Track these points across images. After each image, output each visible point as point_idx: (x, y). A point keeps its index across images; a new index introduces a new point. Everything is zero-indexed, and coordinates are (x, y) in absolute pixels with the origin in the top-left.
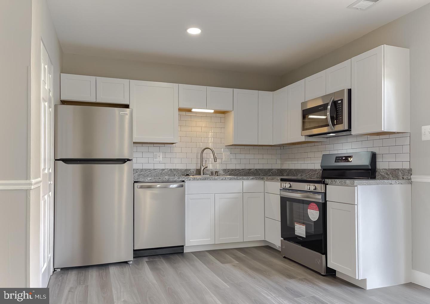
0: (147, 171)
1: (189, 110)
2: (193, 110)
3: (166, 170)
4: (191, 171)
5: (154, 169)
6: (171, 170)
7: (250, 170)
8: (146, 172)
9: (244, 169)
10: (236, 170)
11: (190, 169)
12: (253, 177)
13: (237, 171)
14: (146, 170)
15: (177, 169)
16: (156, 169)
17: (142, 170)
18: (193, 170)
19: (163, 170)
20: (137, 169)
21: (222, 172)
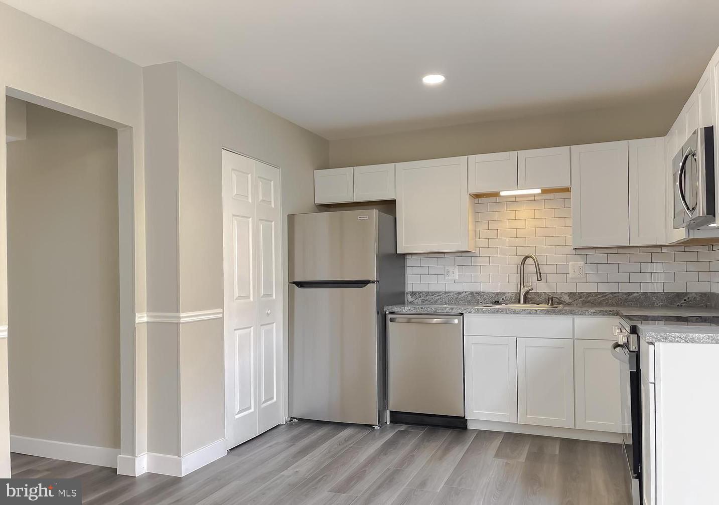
0: (435, 295)
1: (496, 195)
2: (502, 194)
3: (463, 294)
4: (507, 295)
5: (446, 293)
6: (472, 293)
7: (629, 294)
8: (433, 297)
9: (615, 293)
10: (597, 294)
11: (504, 293)
12: (594, 311)
13: (599, 296)
14: (433, 293)
15: (482, 292)
16: (448, 292)
17: (427, 294)
18: (510, 294)
19: (460, 293)
20: (421, 292)
21: (568, 298)
